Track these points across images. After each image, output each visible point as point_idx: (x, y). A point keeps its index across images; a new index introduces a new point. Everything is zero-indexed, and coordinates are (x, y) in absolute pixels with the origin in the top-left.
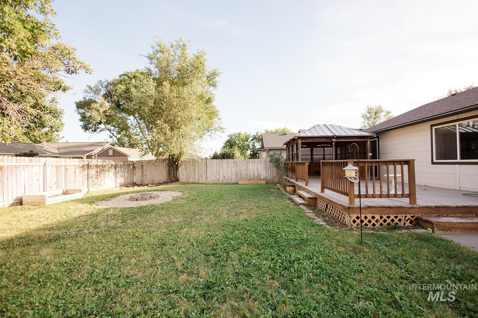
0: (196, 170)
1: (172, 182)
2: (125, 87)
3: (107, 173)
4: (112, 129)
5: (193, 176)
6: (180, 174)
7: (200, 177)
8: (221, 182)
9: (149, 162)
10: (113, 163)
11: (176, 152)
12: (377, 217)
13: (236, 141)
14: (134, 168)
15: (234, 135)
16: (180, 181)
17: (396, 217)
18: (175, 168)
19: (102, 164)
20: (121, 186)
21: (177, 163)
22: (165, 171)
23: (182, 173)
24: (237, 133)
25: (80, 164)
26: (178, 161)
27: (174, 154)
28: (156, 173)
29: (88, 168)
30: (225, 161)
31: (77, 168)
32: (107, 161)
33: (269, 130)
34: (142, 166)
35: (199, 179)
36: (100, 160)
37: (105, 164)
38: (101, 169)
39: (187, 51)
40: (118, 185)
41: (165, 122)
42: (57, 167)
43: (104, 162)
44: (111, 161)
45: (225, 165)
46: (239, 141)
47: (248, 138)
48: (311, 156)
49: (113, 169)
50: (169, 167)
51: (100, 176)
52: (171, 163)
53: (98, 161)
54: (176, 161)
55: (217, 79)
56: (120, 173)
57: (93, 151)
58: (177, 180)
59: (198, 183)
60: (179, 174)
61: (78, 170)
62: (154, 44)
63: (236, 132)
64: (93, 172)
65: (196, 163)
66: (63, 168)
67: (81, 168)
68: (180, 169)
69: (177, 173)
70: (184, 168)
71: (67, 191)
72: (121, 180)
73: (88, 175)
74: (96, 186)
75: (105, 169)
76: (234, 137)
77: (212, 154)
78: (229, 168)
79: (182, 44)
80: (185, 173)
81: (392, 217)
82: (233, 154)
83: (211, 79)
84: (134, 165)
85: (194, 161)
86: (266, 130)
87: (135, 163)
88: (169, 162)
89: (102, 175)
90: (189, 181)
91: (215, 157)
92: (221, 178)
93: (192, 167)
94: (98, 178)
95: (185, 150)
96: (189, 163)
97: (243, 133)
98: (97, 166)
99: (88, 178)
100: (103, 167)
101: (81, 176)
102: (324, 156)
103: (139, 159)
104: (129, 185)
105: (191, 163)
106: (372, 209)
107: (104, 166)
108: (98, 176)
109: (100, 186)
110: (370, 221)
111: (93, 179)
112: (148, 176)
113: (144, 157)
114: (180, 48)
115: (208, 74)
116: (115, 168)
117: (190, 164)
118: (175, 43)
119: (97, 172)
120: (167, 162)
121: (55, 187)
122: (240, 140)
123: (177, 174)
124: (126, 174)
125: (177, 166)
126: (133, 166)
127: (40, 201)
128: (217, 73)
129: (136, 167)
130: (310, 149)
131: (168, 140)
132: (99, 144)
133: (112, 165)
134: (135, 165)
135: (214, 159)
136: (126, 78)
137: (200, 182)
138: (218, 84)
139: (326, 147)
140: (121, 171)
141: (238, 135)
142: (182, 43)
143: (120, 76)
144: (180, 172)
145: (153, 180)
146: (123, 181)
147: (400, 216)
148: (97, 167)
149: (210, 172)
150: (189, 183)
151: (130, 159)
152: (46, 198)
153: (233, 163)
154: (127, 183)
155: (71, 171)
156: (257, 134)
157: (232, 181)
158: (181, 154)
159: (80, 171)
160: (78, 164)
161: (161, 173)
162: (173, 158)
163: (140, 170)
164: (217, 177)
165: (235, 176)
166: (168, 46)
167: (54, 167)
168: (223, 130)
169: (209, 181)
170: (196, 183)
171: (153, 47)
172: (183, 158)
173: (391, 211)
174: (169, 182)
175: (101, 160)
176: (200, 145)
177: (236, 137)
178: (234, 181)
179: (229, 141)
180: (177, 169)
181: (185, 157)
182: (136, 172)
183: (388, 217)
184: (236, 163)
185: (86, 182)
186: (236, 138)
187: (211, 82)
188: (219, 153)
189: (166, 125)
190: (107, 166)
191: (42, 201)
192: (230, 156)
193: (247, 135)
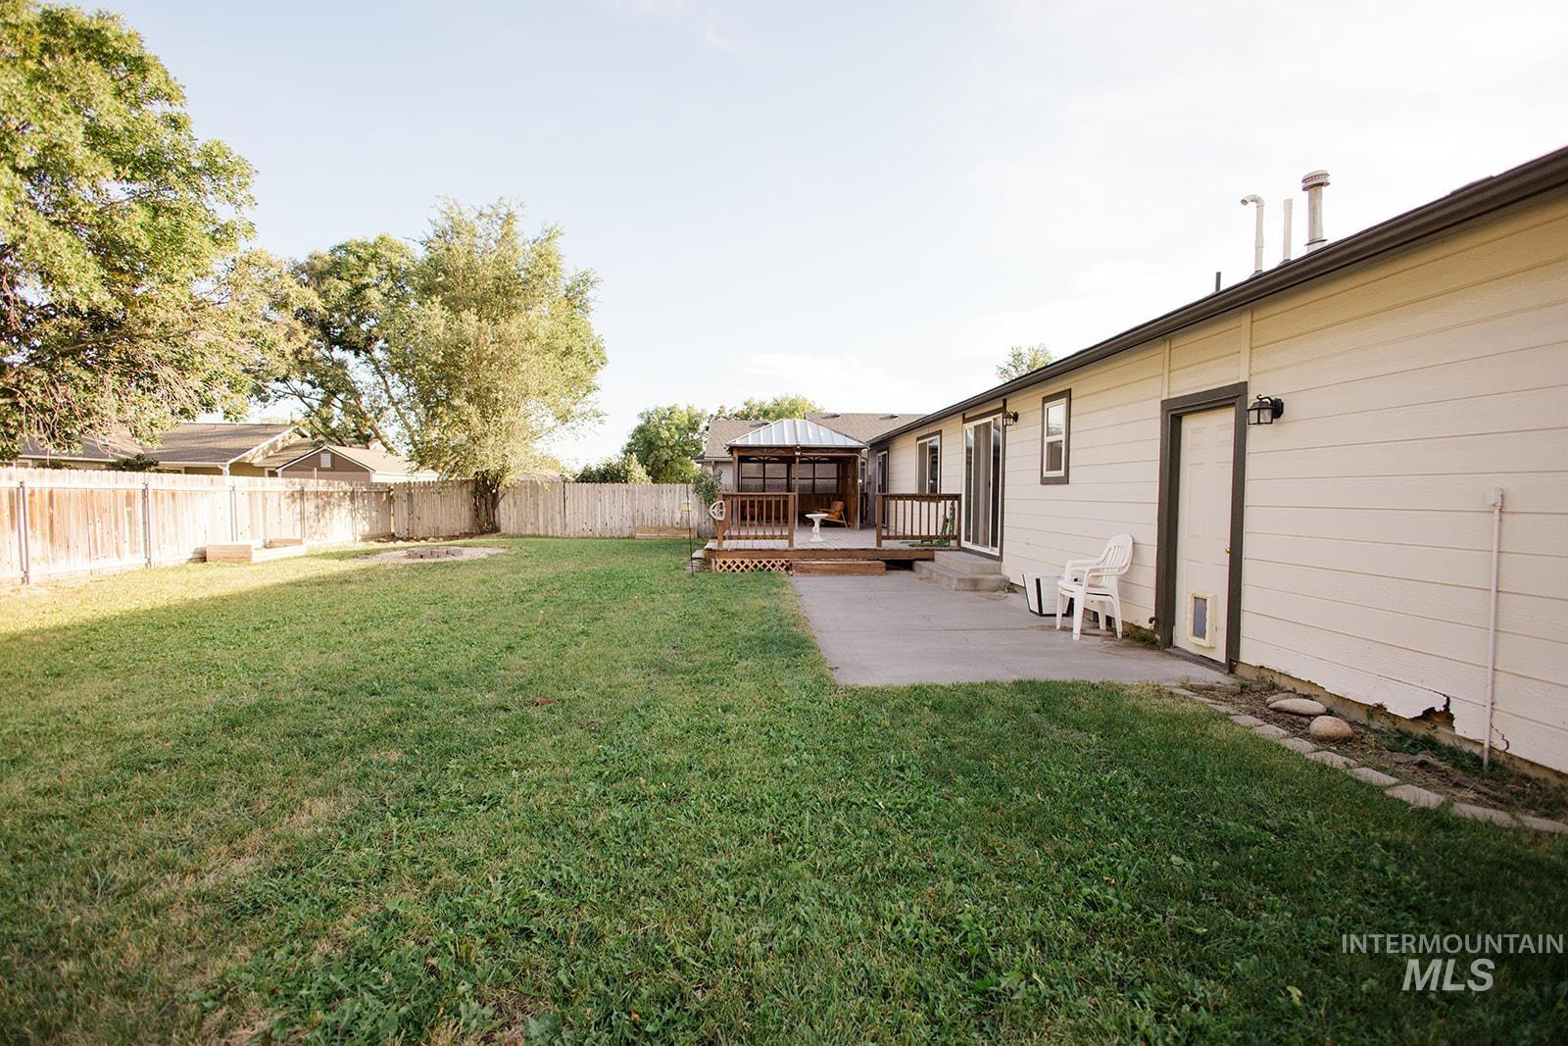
0: (541, 507)
1: (483, 533)
2: (348, 286)
3: (336, 511)
4: (306, 393)
5: (532, 520)
6: (502, 516)
7: (550, 523)
8: (598, 536)
9: (426, 486)
10: (347, 488)
11: (493, 466)
12: (747, 561)
13: (660, 430)
14: (391, 499)
15: (657, 412)
16: (503, 531)
17: (769, 562)
18: (489, 502)
19: (326, 490)
20: (365, 539)
21: (494, 491)
22: (467, 507)
23: (507, 513)
24: (666, 407)
25: (287, 489)
26: (498, 486)
27: (487, 471)
28: (444, 512)
29: (302, 498)
30: (607, 487)
31: (283, 497)
32: (336, 482)
33: (756, 401)
34: (410, 495)
35: (547, 527)
36: (322, 482)
37: (331, 490)
38: (325, 500)
39: (517, 227)
40: (359, 538)
41: (470, 400)
42: (250, 494)
43: (330, 485)
44: (343, 483)
45: (607, 496)
46: (669, 430)
47: (697, 424)
48: (788, 481)
49: (348, 502)
50: (475, 498)
51: (323, 515)
52: (481, 489)
53: (318, 483)
54: (492, 486)
55: (590, 294)
56: (361, 511)
57: (248, 450)
58: (495, 529)
59: (547, 537)
60: (499, 516)
61: (284, 502)
62: (437, 216)
63: (665, 404)
64: (310, 506)
65: (541, 491)
66: (259, 497)
67: (289, 497)
68: (501, 504)
69: (496, 514)
70: (511, 503)
71: (270, 542)
72: (364, 527)
73: (302, 513)
74: (317, 537)
75: (333, 500)
76: (655, 419)
77: (578, 470)
78: (616, 505)
79: (506, 213)
80: (514, 512)
81: (764, 562)
82: (627, 471)
83: (575, 297)
84: (389, 492)
85: (535, 486)
86: (746, 400)
87: (392, 487)
88: (476, 488)
89: (327, 514)
90: (523, 533)
91: (586, 477)
92: (599, 526)
93: (530, 501)
94: (319, 521)
95: (512, 462)
96: (523, 490)
97: (683, 407)
98: (317, 494)
99: (302, 519)
100: (328, 497)
101: (290, 512)
102: (814, 482)
103: (405, 480)
104: (382, 539)
105: (528, 490)
106: (741, 553)
107: (330, 495)
108: (320, 516)
109: (323, 537)
110: (738, 567)
111: (311, 521)
112: (425, 519)
113: (416, 474)
114: (500, 222)
115: (569, 283)
116: (352, 498)
117: (526, 492)
118: (487, 211)
119: (317, 507)
120: (471, 487)
121: (249, 533)
122: (673, 429)
123: (494, 515)
124: (374, 514)
125: (495, 496)
126: (387, 496)
127: (241, 555)
128: (591, 280)
129: (395, 498)
130: (785, 465)
131: (474, 440)
132: (261, 431)
133: (345, 493)
134: (391, 493)
135: (583, 482)
136: (352, 259)
137: (550, 534)
138: (591, 305)
139: (819, 462)
140: (364, 506)
141: (668, 413)
142: (503, 211)
143: (333, 252)
144: (502, 511)
145: (438, 528)
146: (367, 528)
147: (773, 561)
148: (318, 496)
149: (572, 512)
150: (522, 537)
151: (375, 478)
152: (253, 550)
153: (625, 492)
154: (376, 532)
155: (273, 501)
156: (720, 412)
157: (622, 533)
158: (504, 470)
159: (288, 504)
160: (284, 489)
161: (458, 512)
162: (485, 480)
163: (405, 505)
164: (590, 524)
165: (629, 523)
166: (470, 216)
167: (246, 494)
168: (601, 418)
169: (570, 531)
170: (539, 536)
171: (433, 223)
172: (509, 479)
173: (762, 554)
174: (476, 535)
175: (324, 481)
176: (550, 449)
177: (664, 418)
178: (627, 533)
179: (641, 430)
180: (495, 504)
181: (513, 477)
182: (396, 509)
183: (760, 562)
184: (633, 492)
185: (298, 527)
186: (663, 422)
187: (577, 302)
188: (594, 469)
189: (472, 409)
190: (336, 496)
191: (246, 555)
192: (619, 476)
193: (693, 413)
